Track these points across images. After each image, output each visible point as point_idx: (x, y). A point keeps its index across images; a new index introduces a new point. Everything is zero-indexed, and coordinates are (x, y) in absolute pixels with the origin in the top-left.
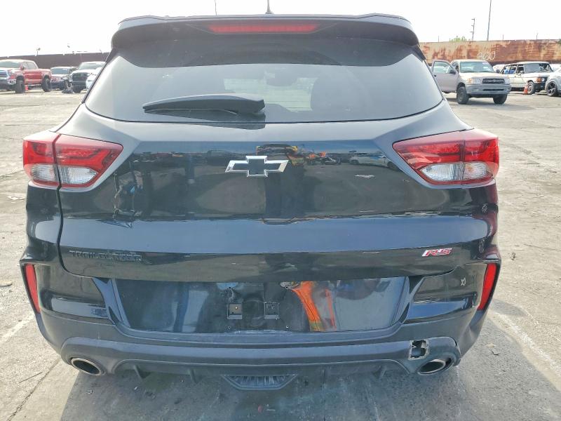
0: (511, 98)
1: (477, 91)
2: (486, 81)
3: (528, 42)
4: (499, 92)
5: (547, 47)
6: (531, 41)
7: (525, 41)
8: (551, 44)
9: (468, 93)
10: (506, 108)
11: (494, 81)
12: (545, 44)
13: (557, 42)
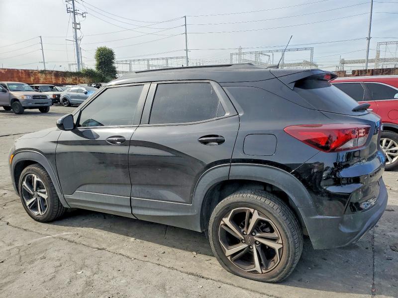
0: (52, 109)
1: (30, 104)
2: (35, 97)
3: (20, 71)
4: (45, 105)
5: (34, 75)
6: (22, 70)
7: (18, 70)
8: (36, 73)
9: (23, 106)
10: (48, 115)
11: (41, 97)
12: (32, 72)
13: (39, 72)
